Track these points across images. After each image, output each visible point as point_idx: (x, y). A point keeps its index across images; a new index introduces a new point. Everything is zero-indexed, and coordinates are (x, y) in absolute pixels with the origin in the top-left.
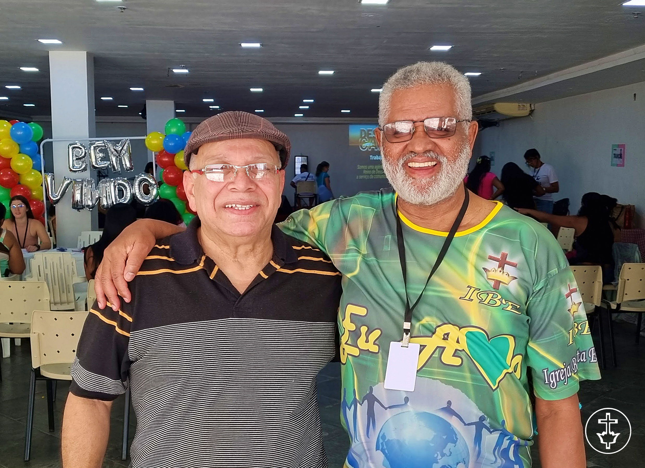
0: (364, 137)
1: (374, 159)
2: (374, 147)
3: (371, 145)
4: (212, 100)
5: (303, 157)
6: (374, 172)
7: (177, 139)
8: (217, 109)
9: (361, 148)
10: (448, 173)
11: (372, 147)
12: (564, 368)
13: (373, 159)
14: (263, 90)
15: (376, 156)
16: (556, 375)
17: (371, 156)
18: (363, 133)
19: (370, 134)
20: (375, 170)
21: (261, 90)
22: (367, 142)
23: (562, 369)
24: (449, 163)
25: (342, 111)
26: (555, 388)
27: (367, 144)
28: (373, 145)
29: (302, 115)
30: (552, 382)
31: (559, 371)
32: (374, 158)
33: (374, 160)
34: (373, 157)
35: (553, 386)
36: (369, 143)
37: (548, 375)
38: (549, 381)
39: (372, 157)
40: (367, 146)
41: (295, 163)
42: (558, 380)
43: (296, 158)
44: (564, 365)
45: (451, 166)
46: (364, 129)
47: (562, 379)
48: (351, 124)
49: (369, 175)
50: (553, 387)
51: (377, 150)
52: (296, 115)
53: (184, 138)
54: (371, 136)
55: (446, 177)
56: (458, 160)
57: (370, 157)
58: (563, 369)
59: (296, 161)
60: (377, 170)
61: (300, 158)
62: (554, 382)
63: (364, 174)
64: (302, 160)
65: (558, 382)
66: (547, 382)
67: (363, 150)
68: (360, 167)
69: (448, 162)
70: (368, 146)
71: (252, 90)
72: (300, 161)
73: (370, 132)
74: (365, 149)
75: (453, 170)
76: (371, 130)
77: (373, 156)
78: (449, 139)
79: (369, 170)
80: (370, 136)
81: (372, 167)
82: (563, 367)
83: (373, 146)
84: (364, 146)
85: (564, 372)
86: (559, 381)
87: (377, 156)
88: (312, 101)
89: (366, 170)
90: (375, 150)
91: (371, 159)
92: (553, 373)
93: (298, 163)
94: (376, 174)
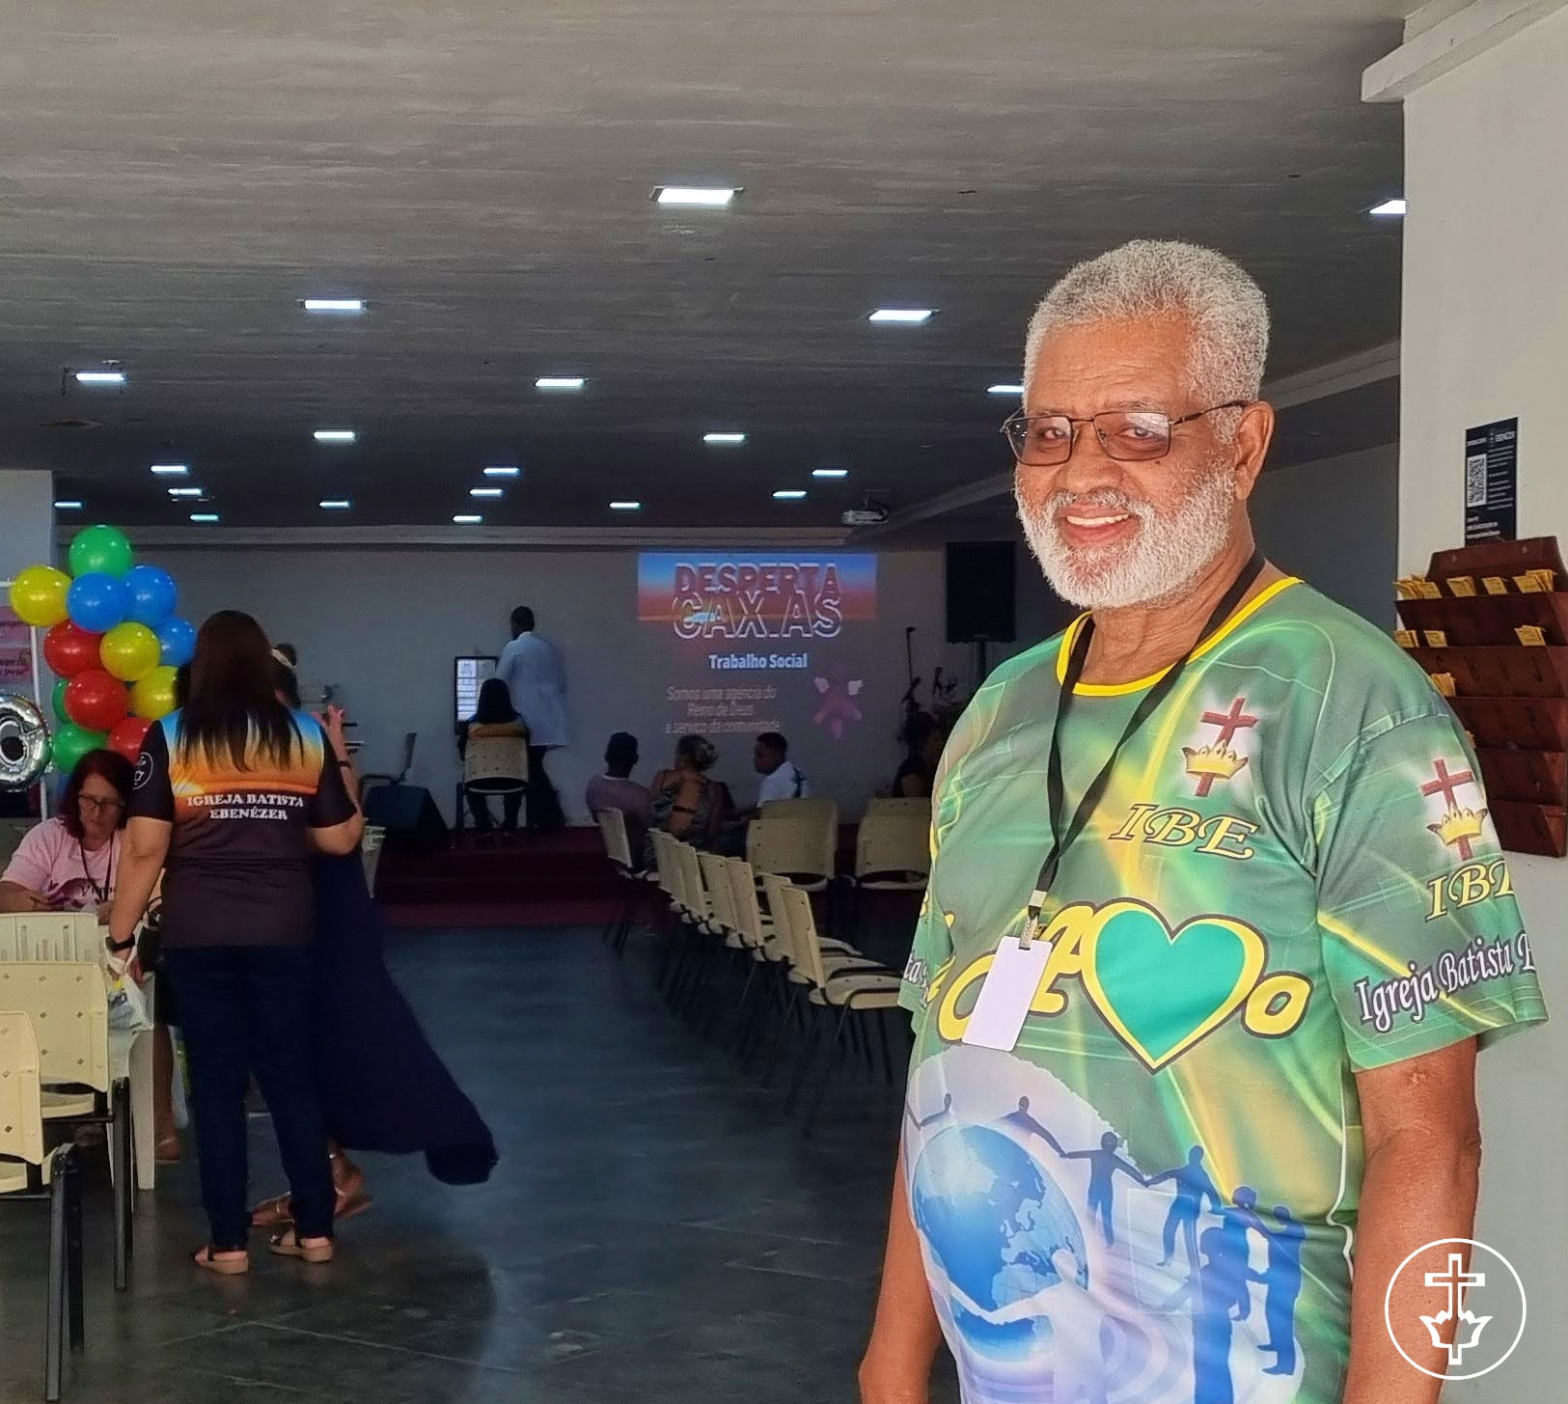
0: (688, 595)
1: (725, 667)
2: (721, 627)
3: (712, 620)
4: (181, 469)
5: (481, 662)
6: (722, 711)
7: (109, 588)
8: (198, 497)
9: (677, 630)
10: (1155, 543)
11: (714, 628)
12: (1411, 977)
13: (719, 666)
14: (356, 437)
15: (729, 657)
16: (1387, 996)
17: (713, 657)
18: (686, 579)
19: (709, 583)
20: (727, 703)
21: (348, 436)
22: (696, 611)
23: (1405, 978)
24: (1157, 520)
25: (614, 505)
26: (1388, 1031)
27: (699, 618)
28: (719, 618)
29: (477, 519)
30: (1379, 1013)
31: (1396, 984)
32: (722, 663)
33: (722, 669)
34: (720, 660)
35: (1383, 1023)
36: (707, 614)
37: (1370, 995)
38: (1372, 1011)
39: (716, 660)
40: (698, 624)
41: (456, 682)
42: (1394, 1009)
43: (461, 663)
44: (1410, 970)
45: (1164, 528)
46: (690, 566)
47: (1406, 1005)
48: (647, 548)
49: (708, 720)
50: (1383, 1026)
51: (731, 636)
52: (457, 519)
53: (128, 584)
54: (713, 589)
55: (1150, 552)
56: (1182, 513)
57: (710, 660)
58: (1409, 980)
59: (460, 675)
60: (733, 703)
61: (473, 663)
62: (1383, 1014)
63: (692, 719)
64: (478, 668)
65: (1395, 1012)
66: (1367, 1016)
67: (685, 637)
68: (675, 695)
69: (1155, 517)
70: (701, 621)
71: (318, 435)
72: (474, 675)
73: (708, 577)
74: (692, 631)
75: (1169, 537)
76: (712, 570)
77: (719, 657)
78: (1158, 463)
79: (709, 703)
80: (707, 589)
81: (716, 694)
82: (1409, 974)
83: (718, 623)
84: (689, 624)
85: (1412, 988)
86: (1398, 1011)
87: (732, 656)
88: (513, 471)
89: (698, 702)
90: (727, 636)
91: (713, 666)
92: (1380, 991)
93: (467, 681)
94: (731, 719)
